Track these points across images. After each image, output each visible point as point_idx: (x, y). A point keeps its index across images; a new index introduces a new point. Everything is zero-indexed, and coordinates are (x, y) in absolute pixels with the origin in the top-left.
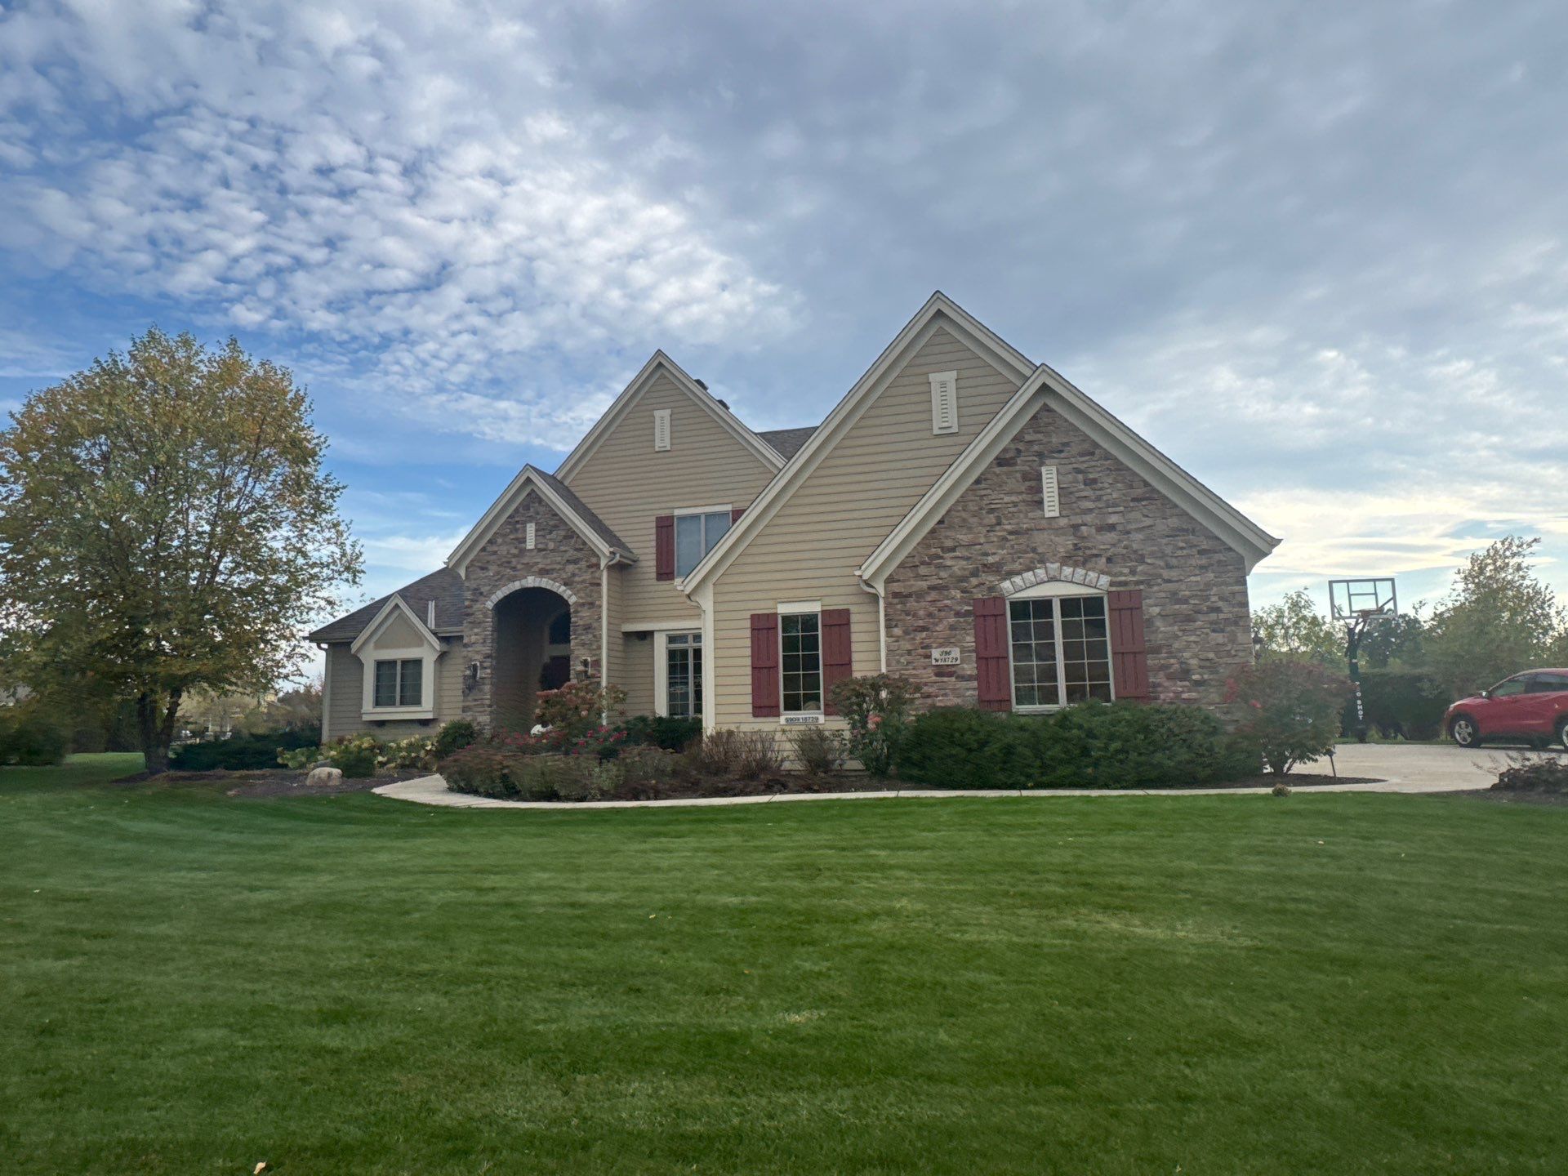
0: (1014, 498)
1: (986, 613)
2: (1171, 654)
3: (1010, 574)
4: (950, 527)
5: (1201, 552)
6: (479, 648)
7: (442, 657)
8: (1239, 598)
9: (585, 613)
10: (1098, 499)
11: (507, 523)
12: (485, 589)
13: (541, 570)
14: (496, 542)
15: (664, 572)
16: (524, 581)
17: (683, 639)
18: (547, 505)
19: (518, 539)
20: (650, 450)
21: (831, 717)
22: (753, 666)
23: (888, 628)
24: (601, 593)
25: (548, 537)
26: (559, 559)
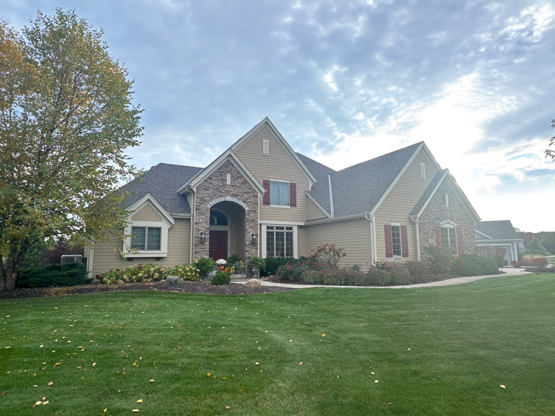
1: (437, 230)
6: (204, 225)
9: (252, 215)
11: (217, 171)
12: (206, 199)
13: (233, 194)
14: (212, 179)
15: (267, 201)
16: (226, 198)
17: (272, 228)
18: (236, 167)
19: (223, 179)
20: (261, 154)
21: (404, 258)
22: (386, 241)
23: (420, 232)
24: (258, 207)
25: (236, 181)
26: (241, 191)
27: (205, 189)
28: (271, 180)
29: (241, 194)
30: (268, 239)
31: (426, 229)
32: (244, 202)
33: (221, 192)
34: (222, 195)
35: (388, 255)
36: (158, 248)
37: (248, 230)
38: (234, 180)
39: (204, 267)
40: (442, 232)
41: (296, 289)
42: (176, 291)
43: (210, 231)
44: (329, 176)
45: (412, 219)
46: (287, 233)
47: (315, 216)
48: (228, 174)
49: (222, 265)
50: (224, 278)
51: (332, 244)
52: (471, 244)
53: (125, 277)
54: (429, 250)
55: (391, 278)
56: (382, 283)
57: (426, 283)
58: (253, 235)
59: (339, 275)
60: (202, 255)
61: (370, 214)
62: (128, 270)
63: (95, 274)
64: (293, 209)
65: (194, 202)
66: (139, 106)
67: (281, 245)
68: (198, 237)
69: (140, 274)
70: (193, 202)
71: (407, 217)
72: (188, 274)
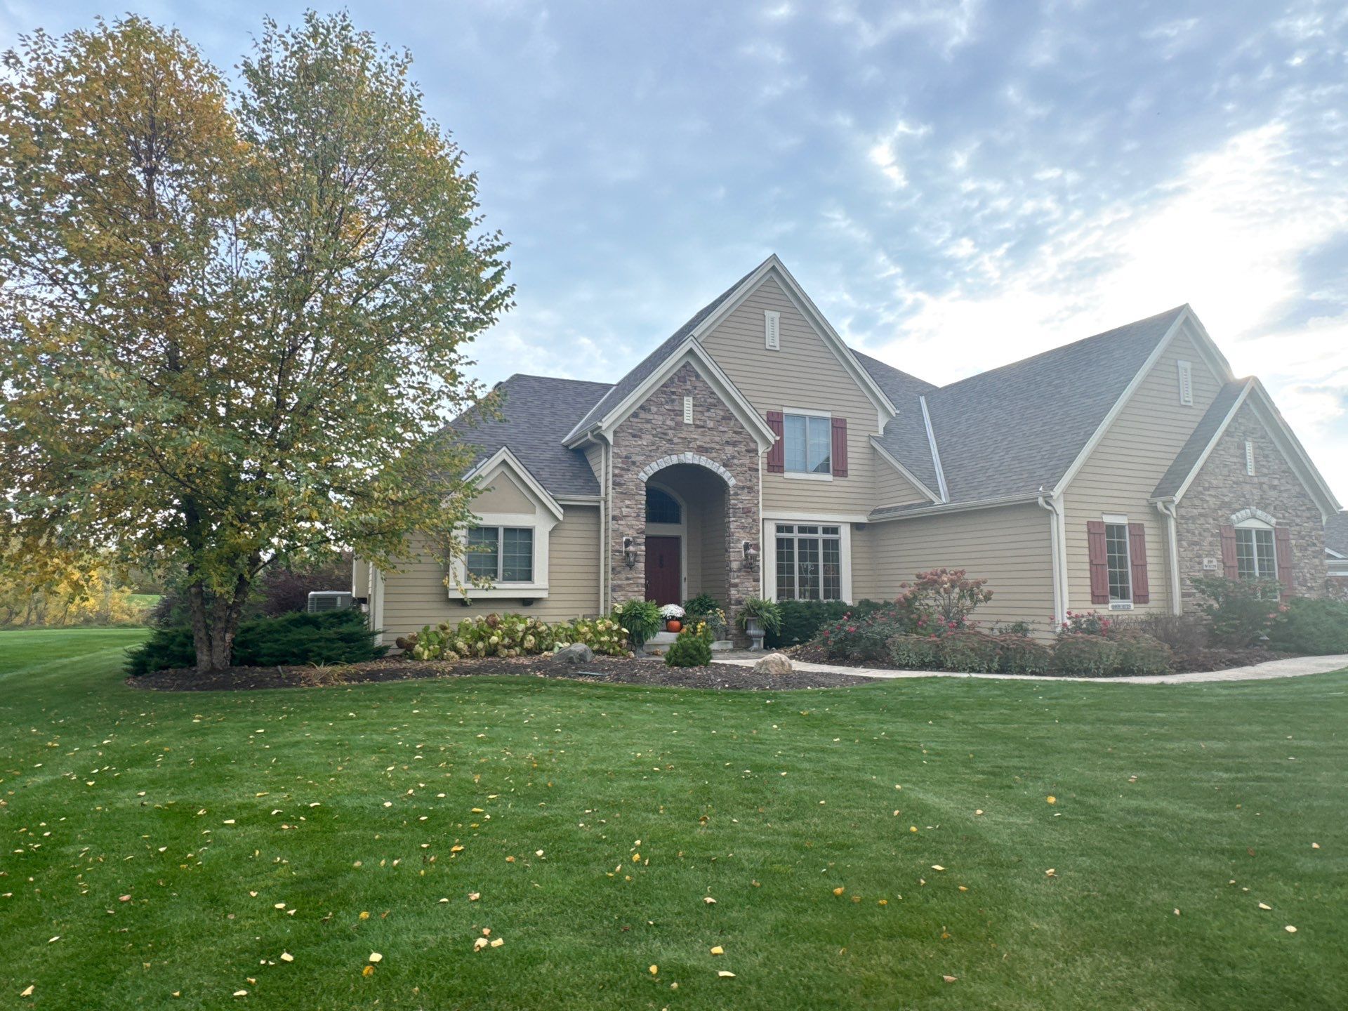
0: (1235, 460)
1: (1227, 535)
2: (1300, 570)
5: (1308, 509)
6: (632, 522)
9: (745, 496)
10: (1269, 468)
12: (637, 459)
13: (700, 447)
14: (650, 410)
15: (776, 464)
16: (682, 456)
17: (789, 529)
18: (704, 382)
19: (674, 411)
20: (761, 346)
21: (1138, 605)
22: (1091, 562)
23: (1179, 541)
24: (758, 478)
25: (706, 414)
26: (717, 439)
27: (634, 436)
28: (786, 410)
29: (718, 447)
30: (780, 556)
31: (1197, 532)
32: (725, 465)
33: (670, 441)
34: (672, 450)
35: (1098, 598)
36: (528, 577)
37: (737, 535)
38: (702, 412)
39: (638, 622)
40: (1239, 539)
41: (881, 680)
42: (589, 681)
43: (647, 538)
44: (922, 399)
45: (1160, 506)
46: (825, 542)
47: (898, 499)
48: (685, 398)
49: (673, 618)
50: (698, 649)
51: (955, 569)
52: (1313, 571)
53: (461, 644)
54: (1207, 585)
55: (1121, 657)
56: (1098, 668)
57: (1211, 670)
58: (747, 547)
59: (986, 647)
60: (630, 594)
61: (1052, 493)
62: (464, 628)
63: (395, 637)
64: (841, 481)
65: (607, 466)
66: (499, 236)
67: (811, 572)
68: (620, 552)
69: (494, 639)
70: (604, 468)
71: (1145, 503)
72: (602, 639)
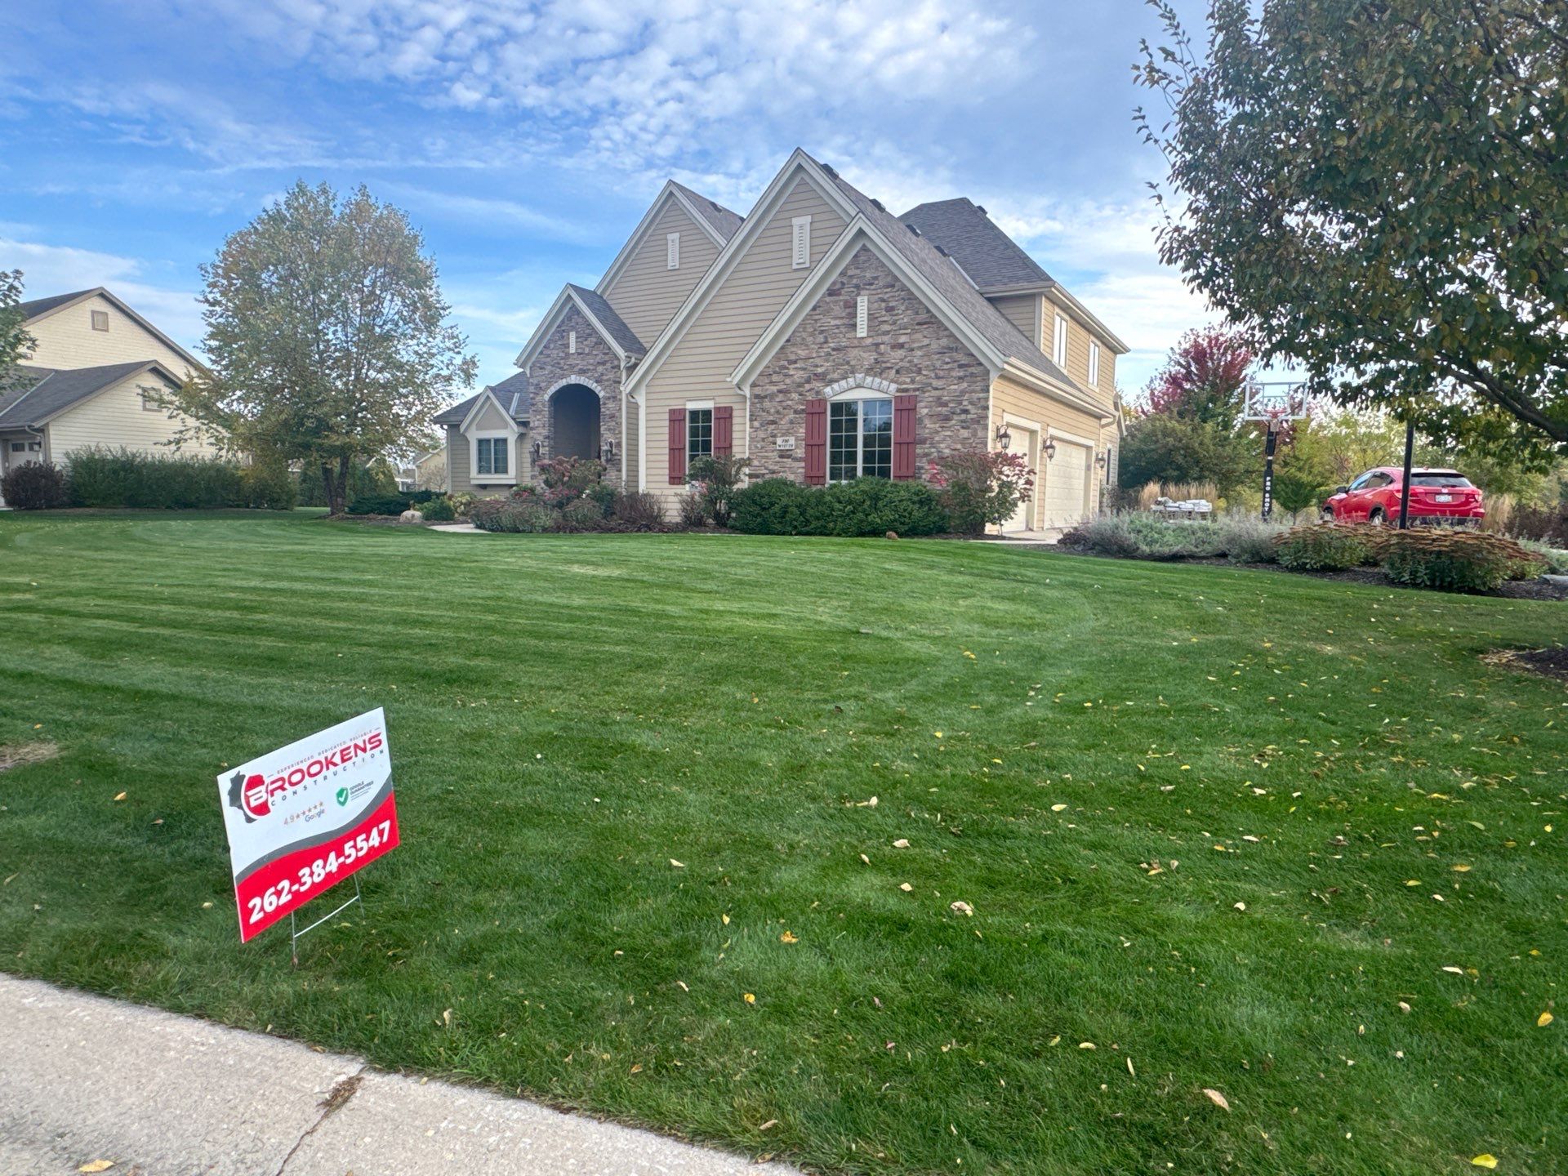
0: (837, 322)
1: (813, 411)
2: (933, 445)
3: (832, 381)
4: (794, 345)
5: (961, 366)
6: (541, 430)
7: (522, 437)
8: (983, 403)
9: (611, 405)
10: (894, 323)
11: (557, 332)
12: (543, 385)
13: (580, 370)
14: (550, 347)
16: (568, 379)
19: (565, 345)
22: (671, 449)
25: (584, 343)
26: (591, 362)
27: (541, 369)
29: (591, 368)
32: (597, 382)
33: (562, 369)
34: (563, 375)
35: (675, 479)
36: (505, 471)
37: (606, 436)
38: (581, 342)
48: (571, 334)
61: (626, 389)
